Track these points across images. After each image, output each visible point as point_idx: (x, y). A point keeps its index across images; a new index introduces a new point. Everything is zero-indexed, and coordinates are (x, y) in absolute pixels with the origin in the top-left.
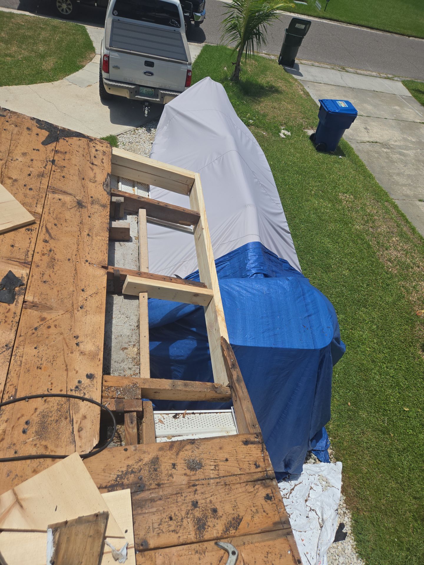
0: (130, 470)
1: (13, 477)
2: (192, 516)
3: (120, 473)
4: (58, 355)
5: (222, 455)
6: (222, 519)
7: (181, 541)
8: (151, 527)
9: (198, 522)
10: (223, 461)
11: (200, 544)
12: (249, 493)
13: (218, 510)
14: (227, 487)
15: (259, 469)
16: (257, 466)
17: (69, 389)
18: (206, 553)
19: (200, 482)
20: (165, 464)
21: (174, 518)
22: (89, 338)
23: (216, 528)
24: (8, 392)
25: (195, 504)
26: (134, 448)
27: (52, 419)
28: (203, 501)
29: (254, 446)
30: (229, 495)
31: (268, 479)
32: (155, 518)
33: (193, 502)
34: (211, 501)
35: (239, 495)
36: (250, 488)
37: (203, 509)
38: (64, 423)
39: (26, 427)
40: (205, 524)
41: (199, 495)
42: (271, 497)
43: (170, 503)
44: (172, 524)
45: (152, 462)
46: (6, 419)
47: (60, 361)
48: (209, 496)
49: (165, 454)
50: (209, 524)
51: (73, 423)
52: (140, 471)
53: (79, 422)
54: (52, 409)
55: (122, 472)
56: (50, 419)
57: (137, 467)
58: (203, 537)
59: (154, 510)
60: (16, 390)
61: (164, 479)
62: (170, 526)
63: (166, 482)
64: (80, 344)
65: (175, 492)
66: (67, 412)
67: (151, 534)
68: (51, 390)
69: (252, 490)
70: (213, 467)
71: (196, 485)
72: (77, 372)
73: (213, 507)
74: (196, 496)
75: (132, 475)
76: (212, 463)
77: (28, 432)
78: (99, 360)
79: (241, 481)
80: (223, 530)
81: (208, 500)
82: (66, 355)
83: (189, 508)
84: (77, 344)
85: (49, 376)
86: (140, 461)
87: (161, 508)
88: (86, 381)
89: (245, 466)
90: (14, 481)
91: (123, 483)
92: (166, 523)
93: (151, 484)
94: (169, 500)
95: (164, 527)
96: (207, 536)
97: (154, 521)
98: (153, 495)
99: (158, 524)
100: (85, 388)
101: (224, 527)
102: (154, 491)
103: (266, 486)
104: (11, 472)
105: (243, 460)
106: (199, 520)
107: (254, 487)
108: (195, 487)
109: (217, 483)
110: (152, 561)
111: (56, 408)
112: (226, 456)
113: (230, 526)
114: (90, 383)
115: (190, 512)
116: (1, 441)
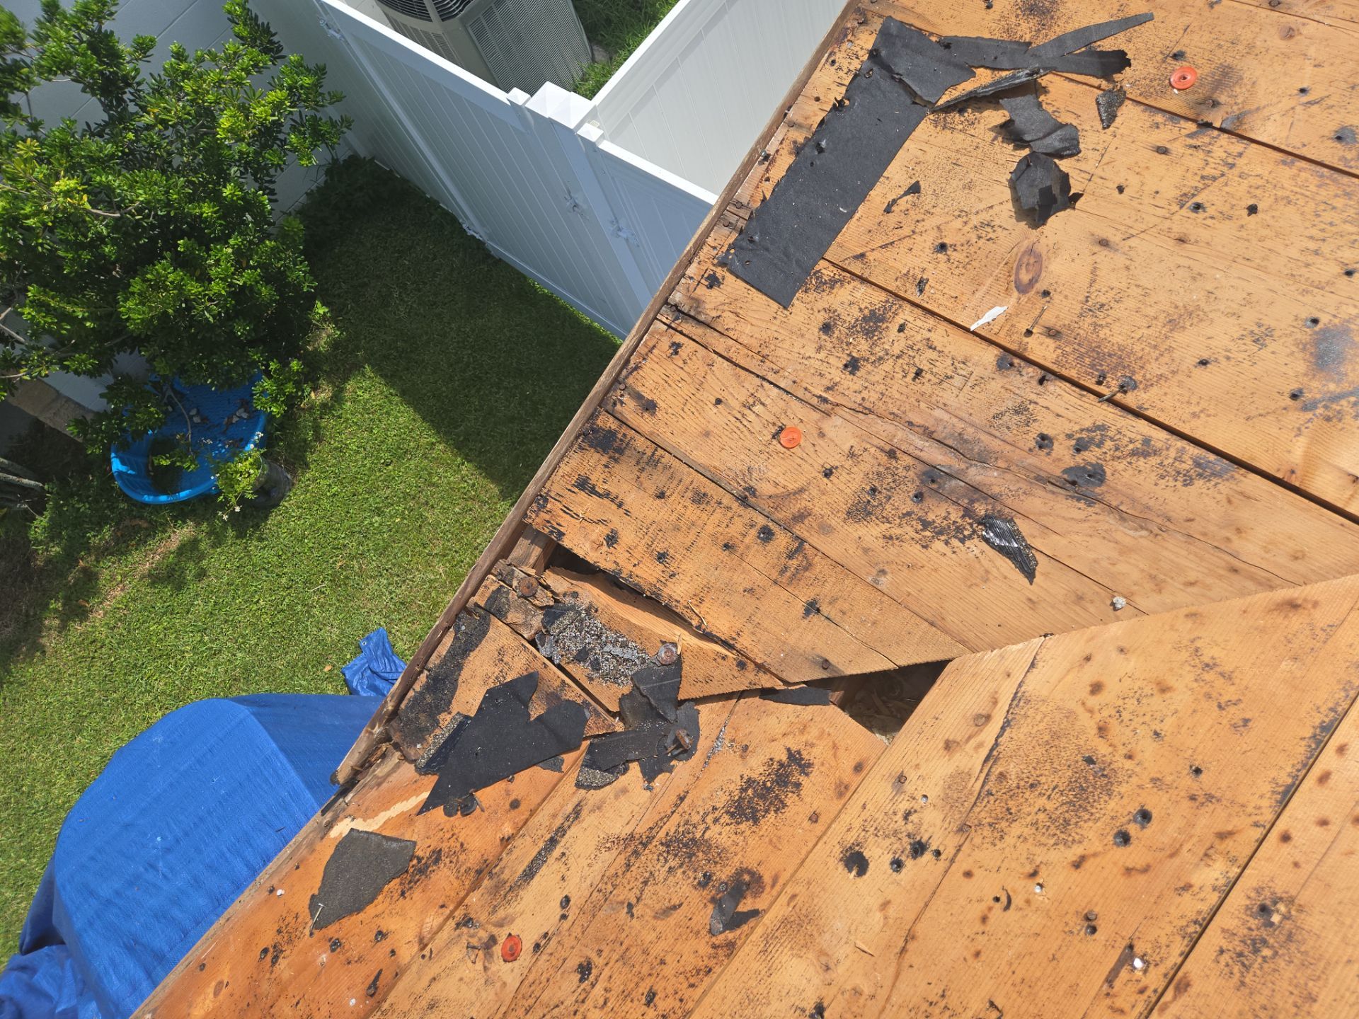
1: (1232, 709)
3: (955, 542)
5: (717, 417)
6: (827, 306)
9: (875, 331)
10: (727, 405)
13: (821, 325)
14: (766, 352)
15: (679, 338)
16: (676, 347)
17: (942, 864)
18: (905, 271)
19: (807, 397)
20: (843, 487)
21: (913, 370)
23: (850, 298)
24: (1142, 991)
25: (852, 366)
26: (883, 579)
27: (1042, 801)
28: (832, 360)
29: (640, 389)
31: (680, 311)
33: (852, 373)
34: (819, 349)
36: (728, 321)
37: (845, 347)
38: (1013, 769)
39: (1133, 829)
40: (865, 318)
41: (829, 377)
42: (707, 279)
43: (898, 403)
44: (925, 362)
45: (870, 514)
46: (1187, 896)
47: (914, 987)
48: (812, 360)
49: (826, 512)
50: (857, 314)
51: (992, 750)
52: (908, 514)
53: (973, 742)
54: (1027, 831)
55: (947, 543)
56: (1050, 806)
57: (909, 529)
58: (887, 301)
60: (1110, 980)
61: (872, 460)
62: (931, 362)
63: (873, 450)
65: (871, 416)
66: (990, 794)
67: (978, 372)
68: (997, 899)
69: (726, 314)
70: (758, 408)
71: (820, 397)
72: (885, 905)
73: (824, 337)
74: (838, 379)
75: (931, 517)
76: (751, 417)
77: (1134, 808)
78: (794, 896)
79: (730, 342)
80: (842, 285)
81: (822, 355)
82: (882, 994)
83: (869, 367)
84: (820, 1011)
85: (977, 954)
86: (891, 538)
87: (923, 405)
88: (878, 855)
89: (697, 365)
90: (1234, 698)
92: (935, 370)
93: (907, 468)
94: (895, 411)
95: (943, 367)
96: (878, 298)
97: (956, 392)
98: (919, 443)
99: (951, 380)
100: (895, 833)
101: (834, 291)
102: (911, 450)
104: (1235, 726)
105: (689, 380)
106: (868, 333)
108: (825, 395)
109: (777, 373)
110: (1012, 326)
111: (1016, 829)
112: (712, 411)
113: (825, 283)
114: (872, 839)
115: (872, 358)
116: (1230, 834)
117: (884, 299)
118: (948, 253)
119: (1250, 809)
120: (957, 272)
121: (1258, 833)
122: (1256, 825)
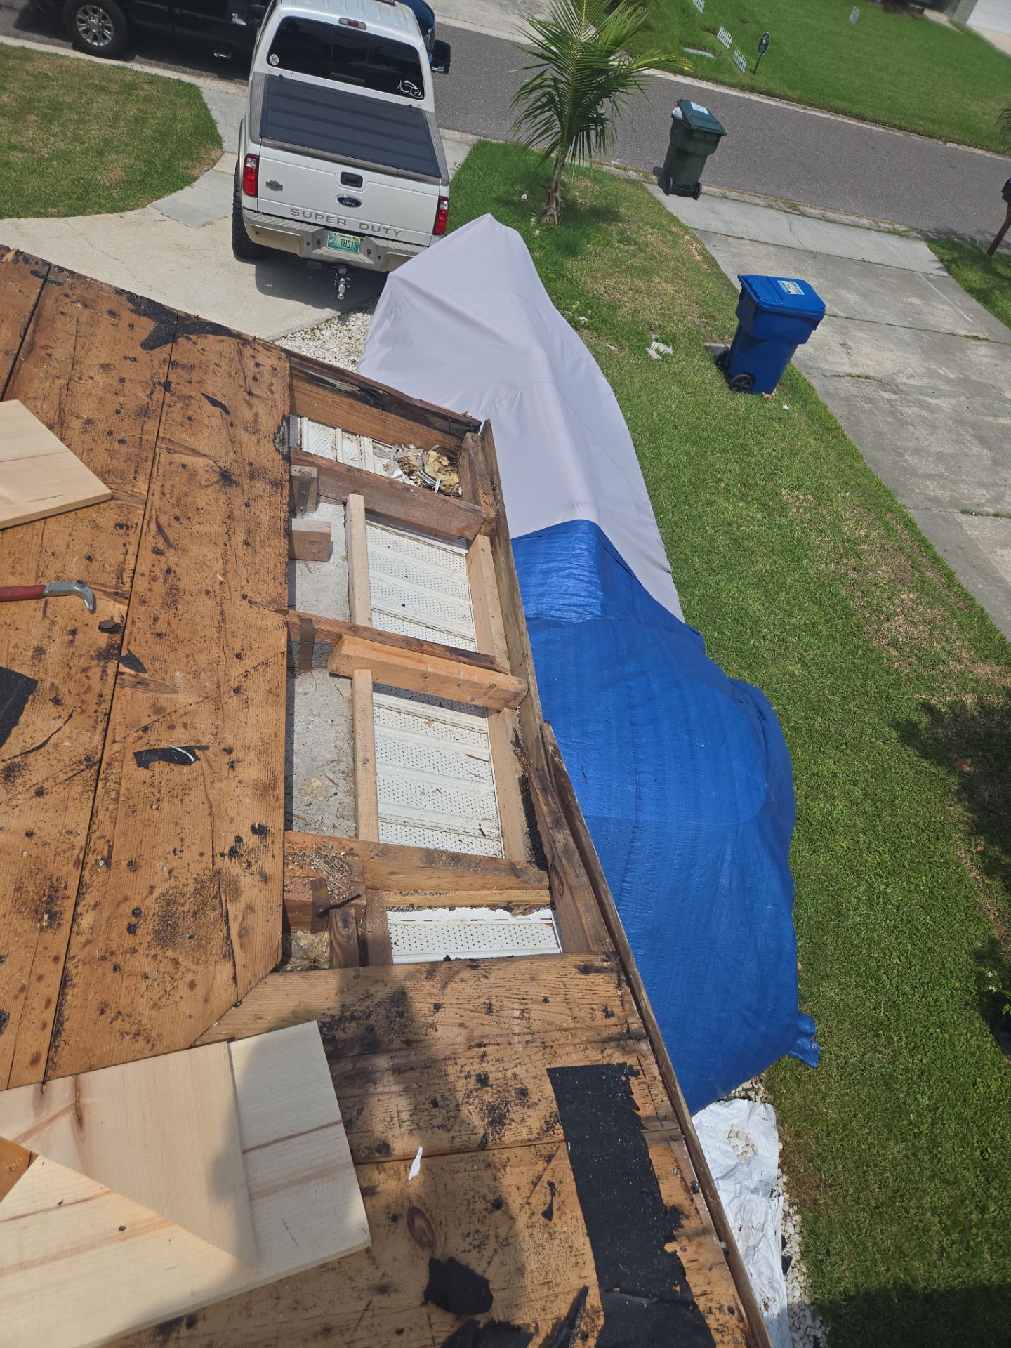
0: (348, 1013)
1: (113, 1015)
2: (477, 1101)
3: (328, 1020)
4: (193, 783)
5: (536, 991)
6: (538, 1107)
7: (457, 1145)
8: (396, 1119)
9: (489, 1113)
10: (537, 1002)
11: (496, 1152)
13: (530, 1093)
14: (548, 1051)
15: (612, 1020)
16: (609, 1014)
17: (217, 851)
18: (508, 1169)
19: (492, 1040)
20: (421, 1005)
21: (440, 1104)
22: (253, 753)
23: (528, 1124)
24: (94, 851)
25: (483, 1081)
26: (353, 974)
27: (186, 908)
28: (500, 1075)
29: (602, 976)
31: (630, 1038)
32: (403, 1103)
33: (479, 1075)
34: (515, 1076)
36: (594, 1054)
37: (499, 1089)
38: (212, 915)
39: (134, 920)
40: (505, 1117)
41: (491, 1063)
42: (638, 1072)
43: (432, 1076)
44: (437, 1114)
45: (392, 1001)
46: (93, 903)
47: (197, 796)
48: (512, 1066)
49: (418, 986)
50: (512, 1115)
51: (228, 920)
52: (368, 1017)
53: (240, 918)
54: (185, 890)
55: (332, 1016)
56: (181, 909)
57: (361, 1009)
58: (500, 1139)
59: (401, 1087)
60: (111, 848)
61: (418, 1032)
62: (433, 1117)
63: (422, 1037)
64: (237, 765)
65: (442, 1057)
66: (215, 897)
67: (397, 1131)
68: (181, 851)
69: (599, 1057)
70: (517, 1014)
71: (485, 1045)
72: (232, 820)
73: (520, 1086)
74: (484, 1065)
75: (353, 1024)
76: (515, 1006)
77: (139, 932)
78: (277, 800)
79: (577, 1041)
80: (541, 1128)
81: (509, 1074)
82: (209, 787)
83: (471, 1087)
84: (232, 766)
85: (176, 824)
86: (368, 997)
87: (415, 1086)
88: (251, 840)
89: (584, 1013)
90: (114, 1023)
91: (334, 1037)
92: (426, 1113)
93: (391, 1041)
94: (429, 1070)
95: (422, 1119)
96: (509, 1138)
97: (400, 1108)
98: (397, 1061)
99: (409, 1113)
100: (249, 853)
101: (543, 1121)
102: (399, 1054)
103: (626, 1052)
104: (107, 1006)
105: (578, 1000)
106: (492, 1108)
107: (602, 1052)
108: (483, 1049)
109: (527, 1042)
110: (400, 1179)
111: (191, 887)
112: (545, 993)
113: (555, 1122)
114: (259, 844)
115: (474, 1093)
116: (85, 945)
117: (503, 1139)
118: (489, 1204)
119: (80, 964)
120: (471, 1193)
121: (71, 954)
122: (74, 957)
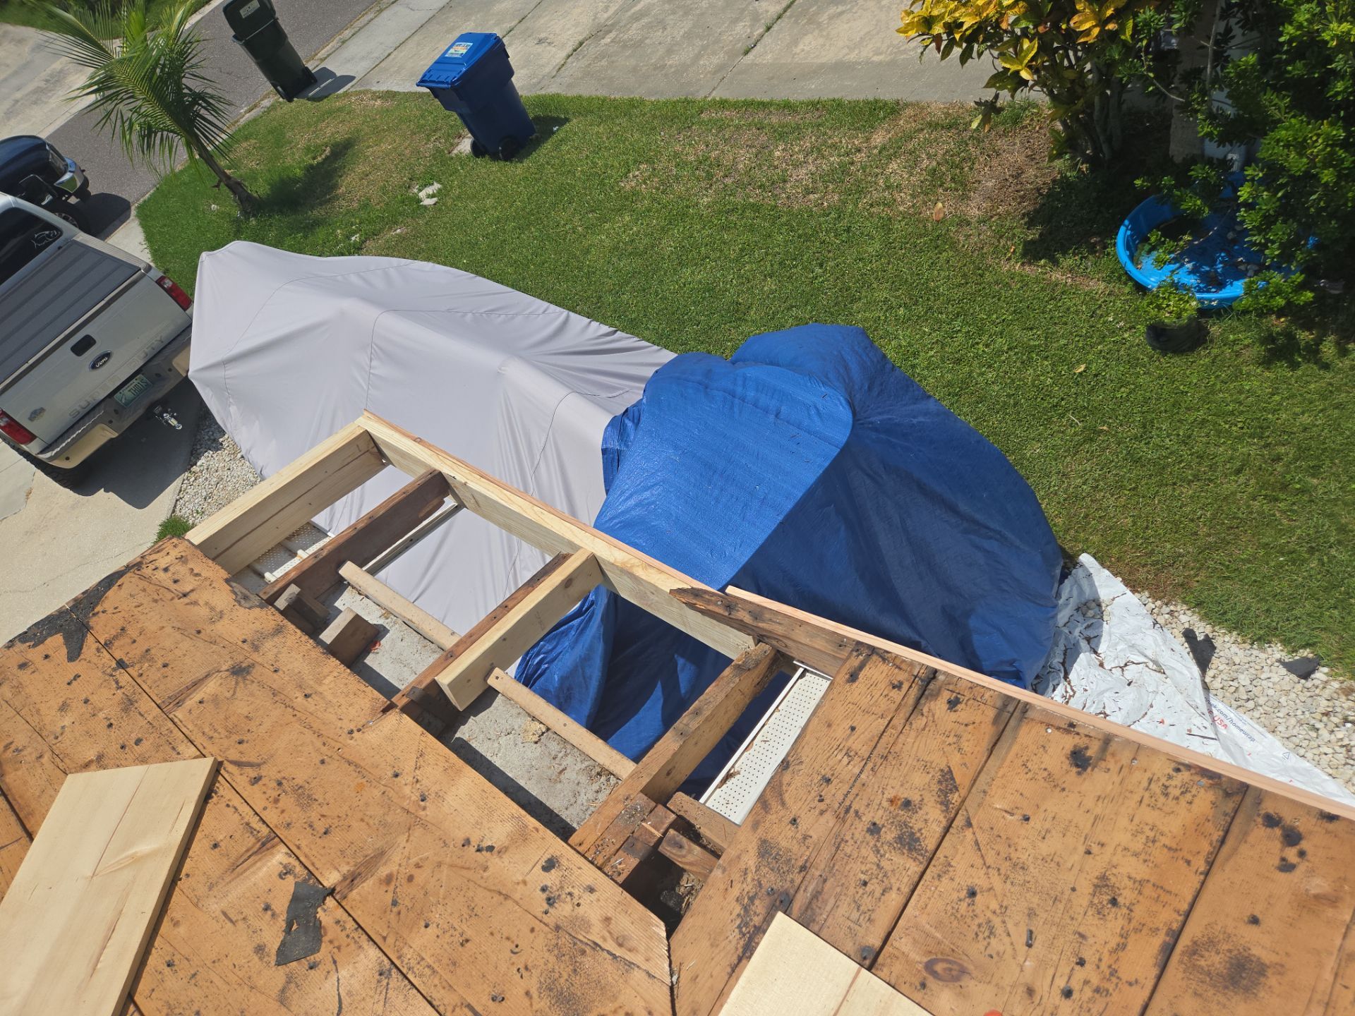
0: (746, 900)
2: (886, 847)
5: (840, 731)
6: (925, 801)
7: (906, 890)
8: (852, 925)
9: (902, 844)
10: (850, 736)
11: (933, 862)
12: (924, 729)
13: (910, 799)
16: (899, 686)
18: (953, 863)
19: (850, 797)
20: (783, 835)
21: (867, 879)
23: (931, 820)
25: (874, 829)
28: (881, 812)
30: (904, 764)
31: (928, 684)
32: (843, 909)
33: (869, 830)
34: (890, 801)
35: (915, 748)
36: (919, 722)
37: (890, 821)
38: (587, 959)
40: (913, 834)
41: (866, 812)
42: (957, 698)
43: (842, 869)
44: (873, 887)
45: (763, 856)
48: (880, 797)
49: (767, 825)
50: (916, 828)
51: (600, 947)
52: (760, 885)
53: (607, 935)
55: (738, 915)
57: (750, 886)
58: (926, 851)
59: (832, 901)
61: (801, 854)
63: (808, 853)
65: (834, 849)
66: (575, 944)
67: (861, 931)
69: (924, 720)
70: (846, 760)
71: (850, 807)
73: (899, 803)
74: (864, 819)
75: (757, 902)
76: (839, 757)
78: (537, 830)
79: (900, 729)
80: (943, 811)
81: (885, 804)
83: (872, 843)
86: (746, 874)
87: (838, 889)
88: (551, 878)
89: (884, 704)
91: (755, 926)
92: (865, 896)
93: (792, 881)
94: (836, 867)
95: (867, 902)
96: (930, 844)
97: (847, 915)
98: (810, 889)
99: (855, 911)
100: (562, 888)
102: (805, 883)
103: (935, 695)
105: (871, 702)
106: (900, 839)
107: (922, 715)
108: (852, 810)
110: (897, 958)
111: (552, 959)
112: (847, 725)
113: (946, 797)
114: (561, 873)
115: (879, 845)
117: (928, 848)
118: (967, 899)
120: (949, 908)
